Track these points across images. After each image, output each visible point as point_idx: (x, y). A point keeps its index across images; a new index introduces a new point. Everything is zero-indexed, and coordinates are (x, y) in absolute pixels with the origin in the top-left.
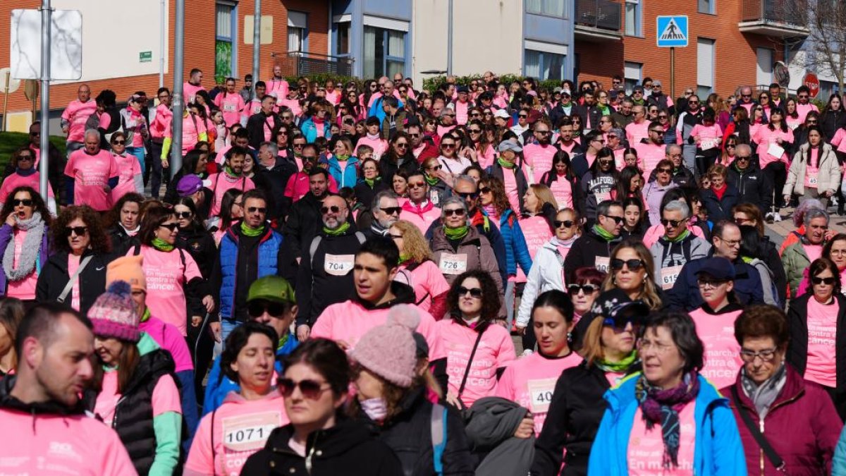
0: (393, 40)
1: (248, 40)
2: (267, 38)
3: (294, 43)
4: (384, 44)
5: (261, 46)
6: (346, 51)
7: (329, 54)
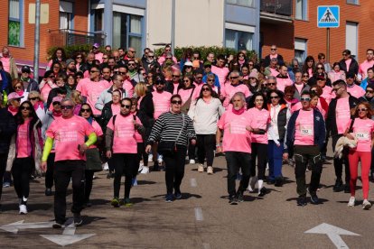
0: (134, 22)
1: (32, 20)
2: (45, 19)
3: (64, 23)
4: (127, 24)
5: (40, 25)
6: (100, 29)
7: (89, 31)
